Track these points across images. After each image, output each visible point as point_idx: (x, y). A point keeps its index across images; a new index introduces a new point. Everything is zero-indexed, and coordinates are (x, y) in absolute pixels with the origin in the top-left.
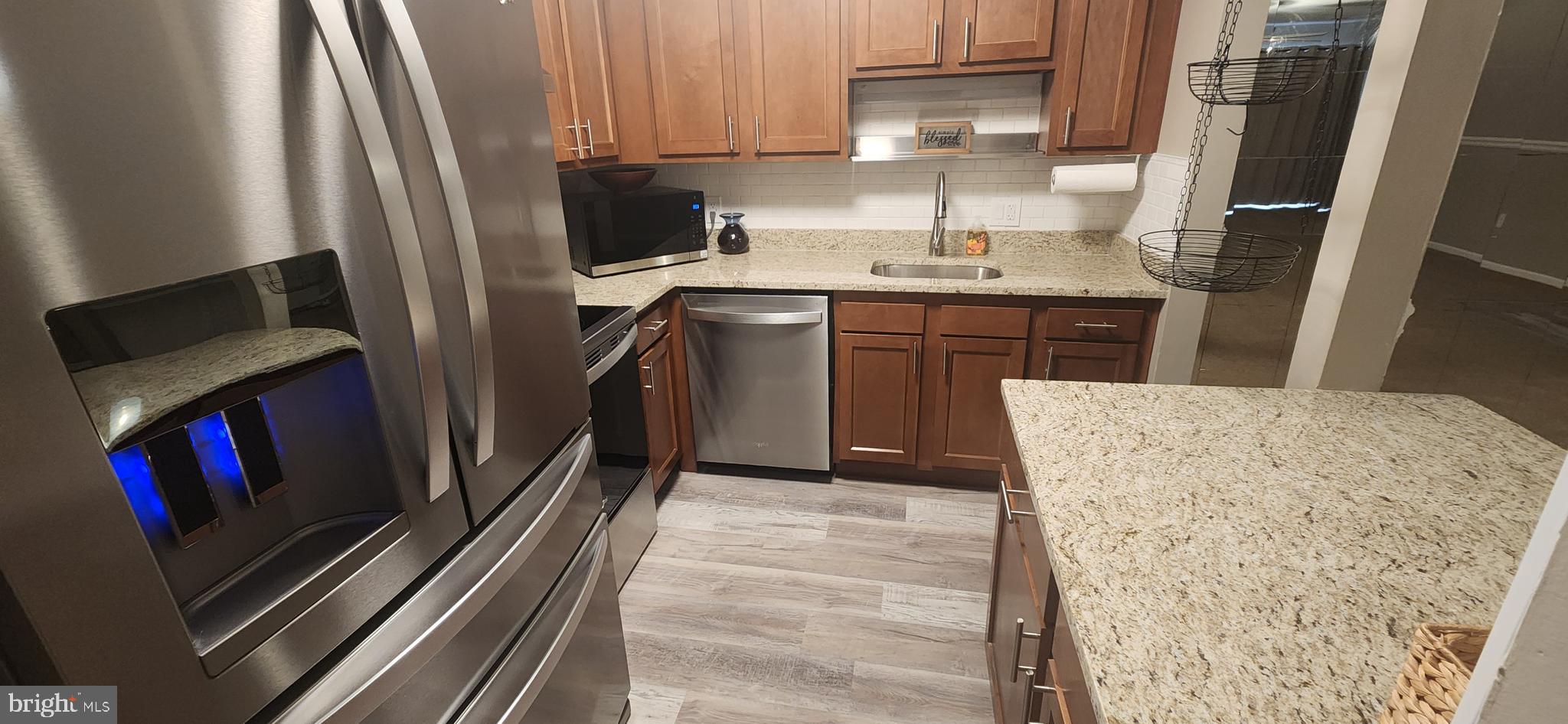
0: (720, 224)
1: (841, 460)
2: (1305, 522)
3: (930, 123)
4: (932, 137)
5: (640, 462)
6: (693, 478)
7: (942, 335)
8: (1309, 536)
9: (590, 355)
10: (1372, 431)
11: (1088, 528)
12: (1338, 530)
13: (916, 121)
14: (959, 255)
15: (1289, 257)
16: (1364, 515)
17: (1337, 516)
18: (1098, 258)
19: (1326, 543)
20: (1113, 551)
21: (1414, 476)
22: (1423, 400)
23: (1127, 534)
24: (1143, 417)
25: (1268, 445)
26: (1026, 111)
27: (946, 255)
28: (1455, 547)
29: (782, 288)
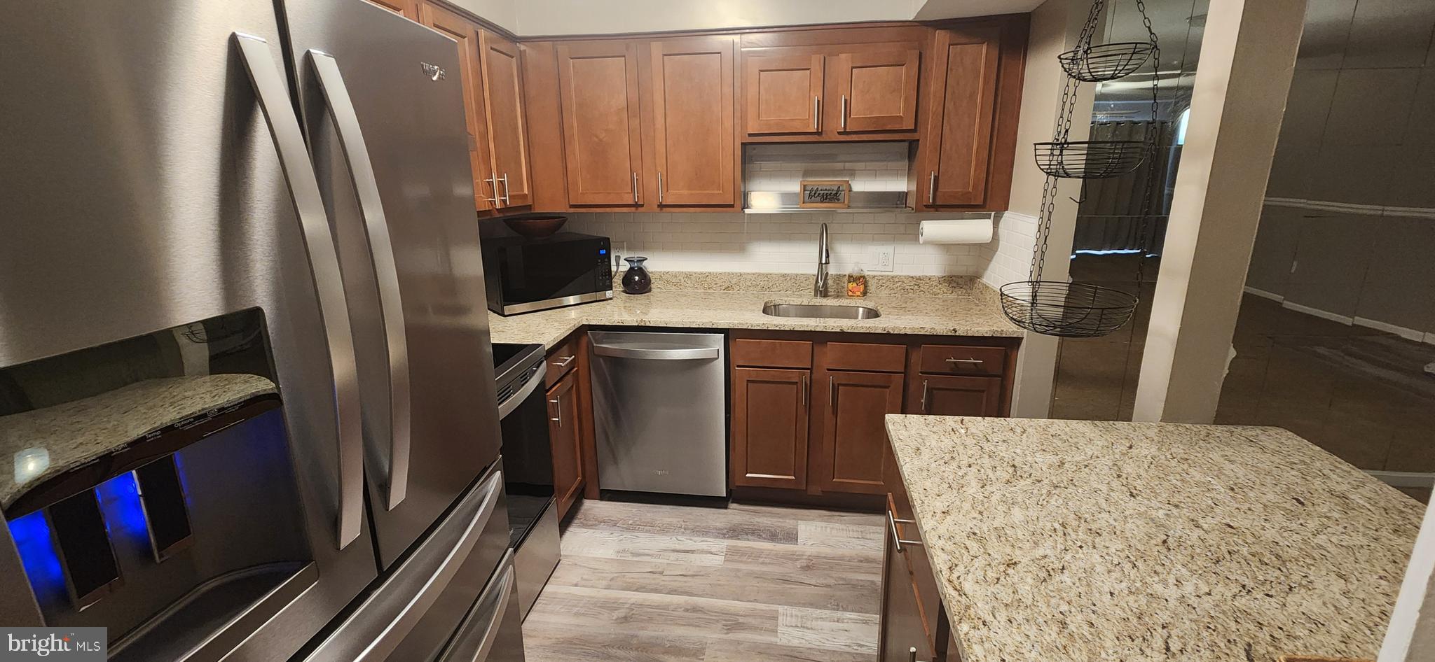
0: (625, 267)
1: (737, 486)
2: (1164, 550)
3: (814, 181)
4: (815, 194)
5: (546, 491)
6: (596, 505)
7: (828, 370)
8: (1168, 564)
9: (503, 390)
10: (1211, 461)
11: (972, 560)
12: (1193, 557)
13: (801, 180)
14: (842, 296)
15: (1129, 307)
16: (1214, 543)
17: (1190, 543)
18: (963, 300)
19: (1184, 571)
20: (997, 583)
21: (1251, 504)
22: (1251, 432)
23: (1008, 565)
24: (1012, 450)
25: (1124, 476)
26: (896, 173)
27: (829, 296)
28: (1294, 571)
29: (682, 326)
